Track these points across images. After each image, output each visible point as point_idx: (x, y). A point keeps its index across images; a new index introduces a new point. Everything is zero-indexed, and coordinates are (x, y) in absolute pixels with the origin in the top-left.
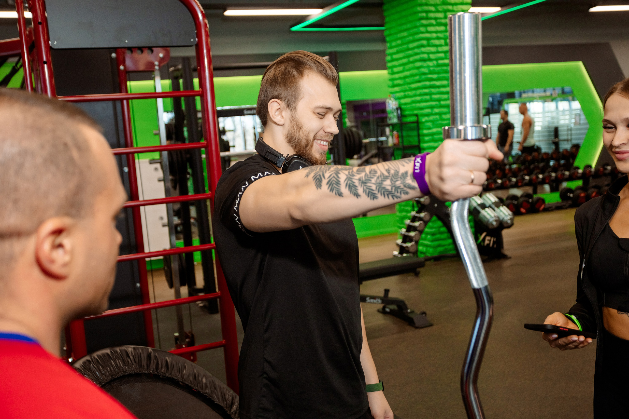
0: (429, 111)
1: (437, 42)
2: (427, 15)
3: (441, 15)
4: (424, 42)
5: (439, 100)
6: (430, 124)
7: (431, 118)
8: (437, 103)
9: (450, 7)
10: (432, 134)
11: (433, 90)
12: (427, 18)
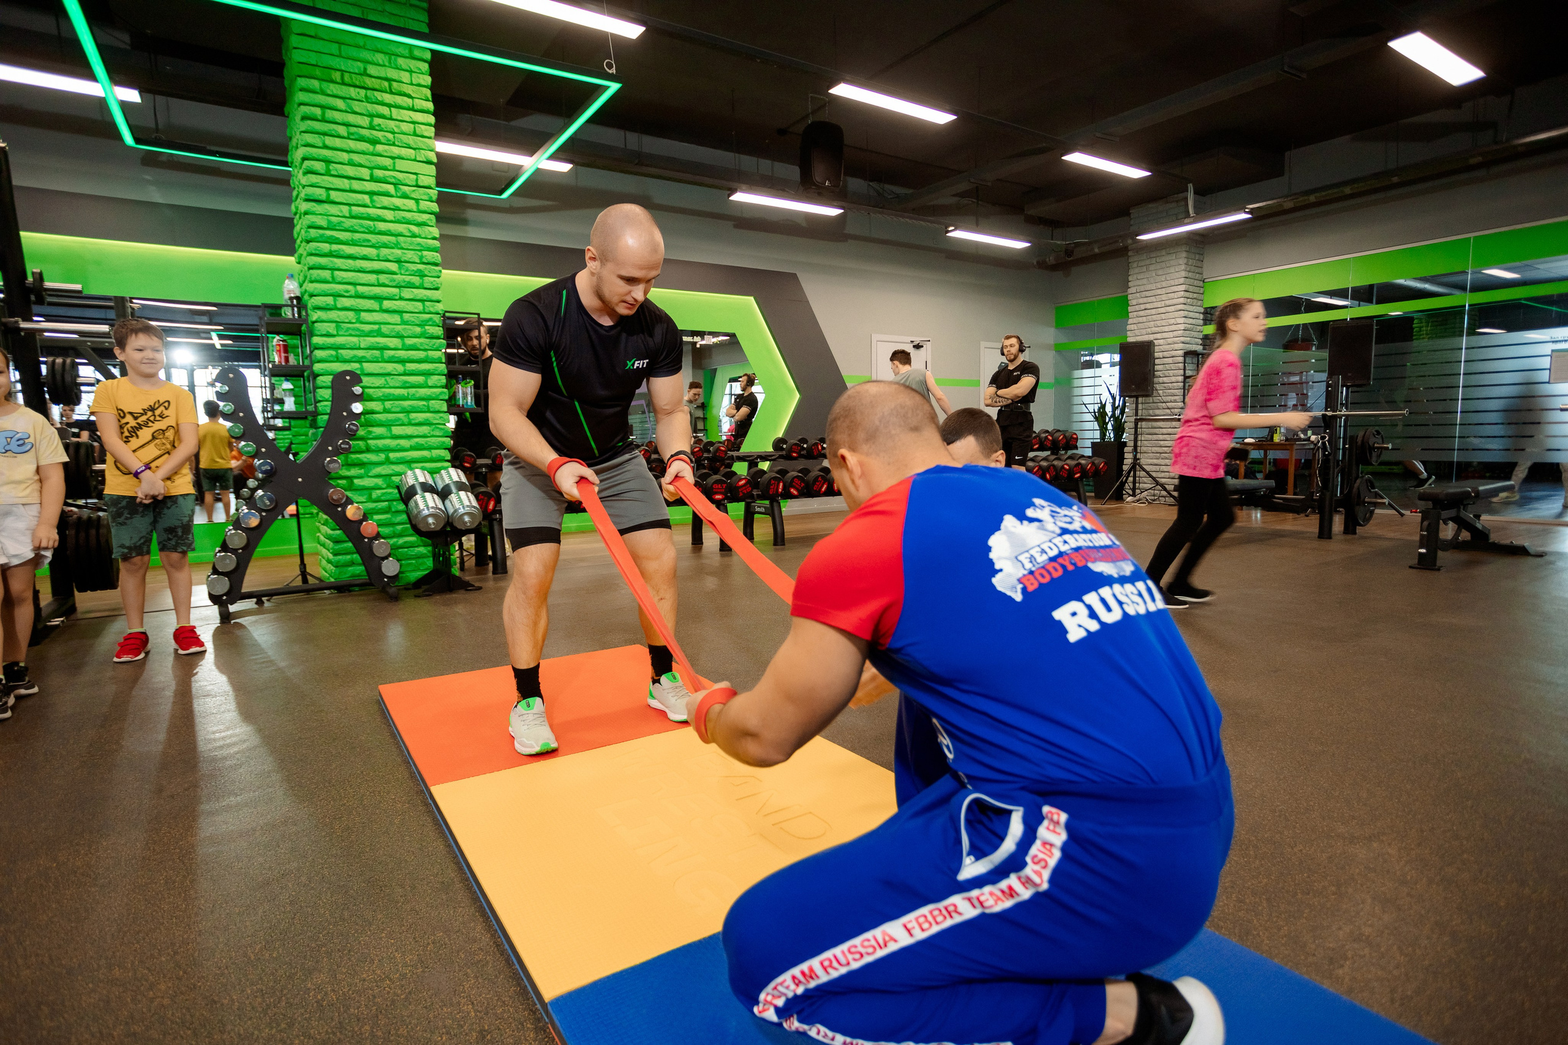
0: (330, 300)
1: (350, 171)
2: (323, 114)
3: (364, 121)
4: (319, 166)
5: (354, 284)
6: (331, 328)
7: (333, 315)
8: (350, 287)
9: (385, 110)
10: (337, 348)
11: (339, 262)
12: (324, 120)
